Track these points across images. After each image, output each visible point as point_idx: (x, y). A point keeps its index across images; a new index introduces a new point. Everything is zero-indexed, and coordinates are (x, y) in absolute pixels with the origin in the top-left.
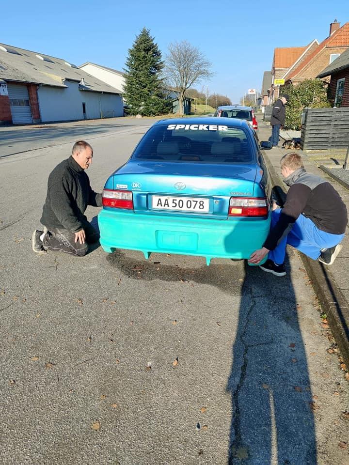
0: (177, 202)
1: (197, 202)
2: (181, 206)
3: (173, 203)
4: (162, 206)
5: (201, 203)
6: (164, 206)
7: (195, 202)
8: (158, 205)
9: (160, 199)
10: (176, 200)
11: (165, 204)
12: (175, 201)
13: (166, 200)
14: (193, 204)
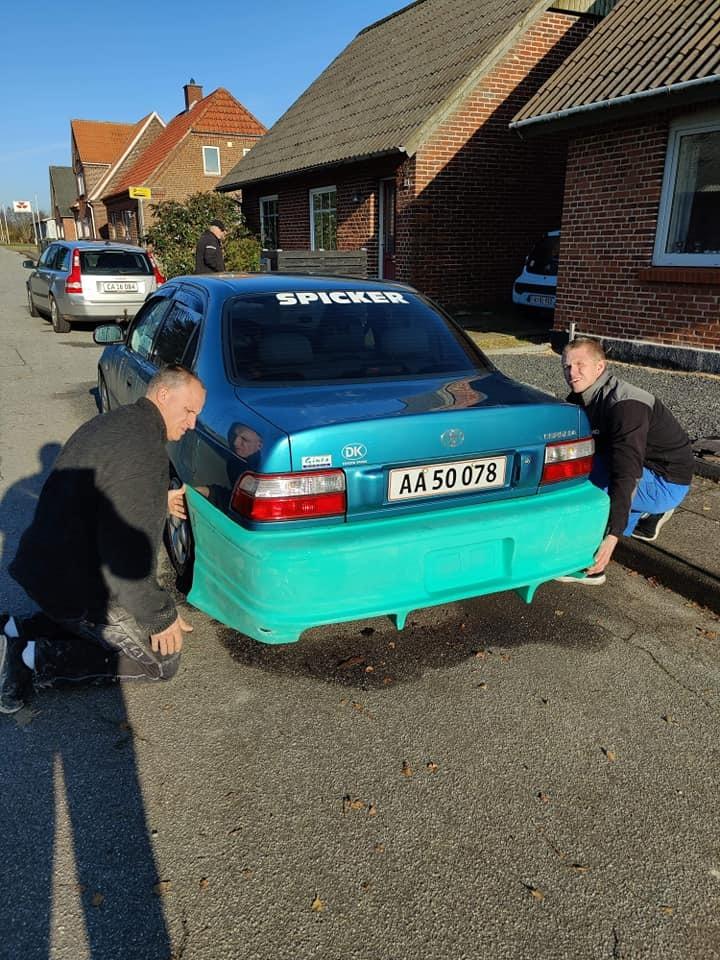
0: (443, 476)
1: (482, 467)
2: (451, 483)
3: (436, 478)
4: (410, 491)
5: (492, 468)
6: (416, 490)
7: (480, 469)
8: (401, 492)
9: (407, 477)
10: (441, 471)
11: (418, 486)
12: (438, 475)
13: (421, 475)
14: (475, 472)
